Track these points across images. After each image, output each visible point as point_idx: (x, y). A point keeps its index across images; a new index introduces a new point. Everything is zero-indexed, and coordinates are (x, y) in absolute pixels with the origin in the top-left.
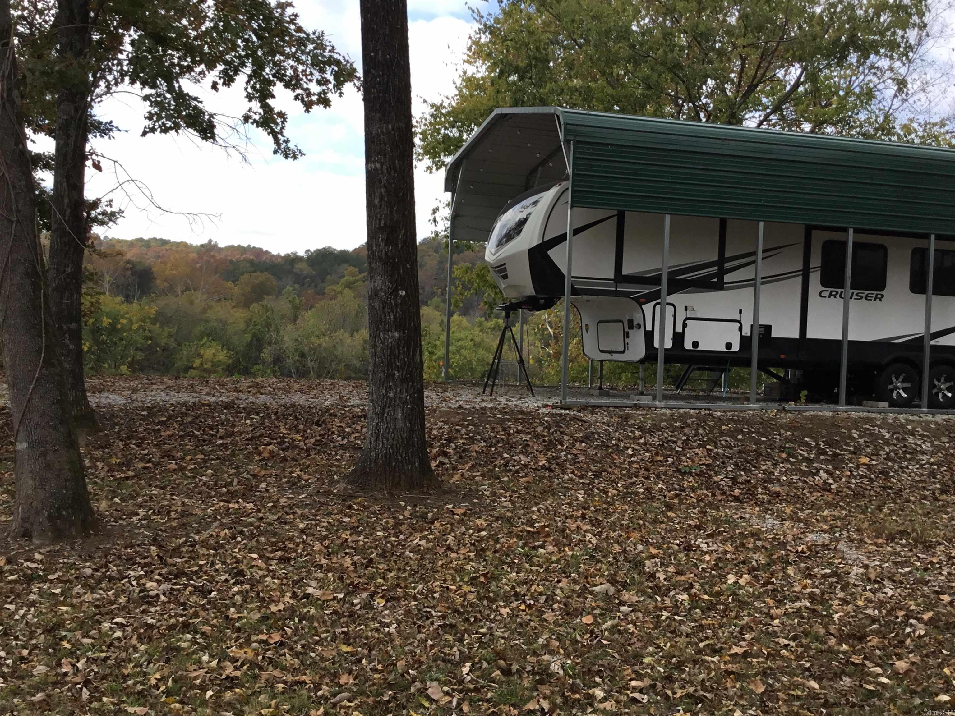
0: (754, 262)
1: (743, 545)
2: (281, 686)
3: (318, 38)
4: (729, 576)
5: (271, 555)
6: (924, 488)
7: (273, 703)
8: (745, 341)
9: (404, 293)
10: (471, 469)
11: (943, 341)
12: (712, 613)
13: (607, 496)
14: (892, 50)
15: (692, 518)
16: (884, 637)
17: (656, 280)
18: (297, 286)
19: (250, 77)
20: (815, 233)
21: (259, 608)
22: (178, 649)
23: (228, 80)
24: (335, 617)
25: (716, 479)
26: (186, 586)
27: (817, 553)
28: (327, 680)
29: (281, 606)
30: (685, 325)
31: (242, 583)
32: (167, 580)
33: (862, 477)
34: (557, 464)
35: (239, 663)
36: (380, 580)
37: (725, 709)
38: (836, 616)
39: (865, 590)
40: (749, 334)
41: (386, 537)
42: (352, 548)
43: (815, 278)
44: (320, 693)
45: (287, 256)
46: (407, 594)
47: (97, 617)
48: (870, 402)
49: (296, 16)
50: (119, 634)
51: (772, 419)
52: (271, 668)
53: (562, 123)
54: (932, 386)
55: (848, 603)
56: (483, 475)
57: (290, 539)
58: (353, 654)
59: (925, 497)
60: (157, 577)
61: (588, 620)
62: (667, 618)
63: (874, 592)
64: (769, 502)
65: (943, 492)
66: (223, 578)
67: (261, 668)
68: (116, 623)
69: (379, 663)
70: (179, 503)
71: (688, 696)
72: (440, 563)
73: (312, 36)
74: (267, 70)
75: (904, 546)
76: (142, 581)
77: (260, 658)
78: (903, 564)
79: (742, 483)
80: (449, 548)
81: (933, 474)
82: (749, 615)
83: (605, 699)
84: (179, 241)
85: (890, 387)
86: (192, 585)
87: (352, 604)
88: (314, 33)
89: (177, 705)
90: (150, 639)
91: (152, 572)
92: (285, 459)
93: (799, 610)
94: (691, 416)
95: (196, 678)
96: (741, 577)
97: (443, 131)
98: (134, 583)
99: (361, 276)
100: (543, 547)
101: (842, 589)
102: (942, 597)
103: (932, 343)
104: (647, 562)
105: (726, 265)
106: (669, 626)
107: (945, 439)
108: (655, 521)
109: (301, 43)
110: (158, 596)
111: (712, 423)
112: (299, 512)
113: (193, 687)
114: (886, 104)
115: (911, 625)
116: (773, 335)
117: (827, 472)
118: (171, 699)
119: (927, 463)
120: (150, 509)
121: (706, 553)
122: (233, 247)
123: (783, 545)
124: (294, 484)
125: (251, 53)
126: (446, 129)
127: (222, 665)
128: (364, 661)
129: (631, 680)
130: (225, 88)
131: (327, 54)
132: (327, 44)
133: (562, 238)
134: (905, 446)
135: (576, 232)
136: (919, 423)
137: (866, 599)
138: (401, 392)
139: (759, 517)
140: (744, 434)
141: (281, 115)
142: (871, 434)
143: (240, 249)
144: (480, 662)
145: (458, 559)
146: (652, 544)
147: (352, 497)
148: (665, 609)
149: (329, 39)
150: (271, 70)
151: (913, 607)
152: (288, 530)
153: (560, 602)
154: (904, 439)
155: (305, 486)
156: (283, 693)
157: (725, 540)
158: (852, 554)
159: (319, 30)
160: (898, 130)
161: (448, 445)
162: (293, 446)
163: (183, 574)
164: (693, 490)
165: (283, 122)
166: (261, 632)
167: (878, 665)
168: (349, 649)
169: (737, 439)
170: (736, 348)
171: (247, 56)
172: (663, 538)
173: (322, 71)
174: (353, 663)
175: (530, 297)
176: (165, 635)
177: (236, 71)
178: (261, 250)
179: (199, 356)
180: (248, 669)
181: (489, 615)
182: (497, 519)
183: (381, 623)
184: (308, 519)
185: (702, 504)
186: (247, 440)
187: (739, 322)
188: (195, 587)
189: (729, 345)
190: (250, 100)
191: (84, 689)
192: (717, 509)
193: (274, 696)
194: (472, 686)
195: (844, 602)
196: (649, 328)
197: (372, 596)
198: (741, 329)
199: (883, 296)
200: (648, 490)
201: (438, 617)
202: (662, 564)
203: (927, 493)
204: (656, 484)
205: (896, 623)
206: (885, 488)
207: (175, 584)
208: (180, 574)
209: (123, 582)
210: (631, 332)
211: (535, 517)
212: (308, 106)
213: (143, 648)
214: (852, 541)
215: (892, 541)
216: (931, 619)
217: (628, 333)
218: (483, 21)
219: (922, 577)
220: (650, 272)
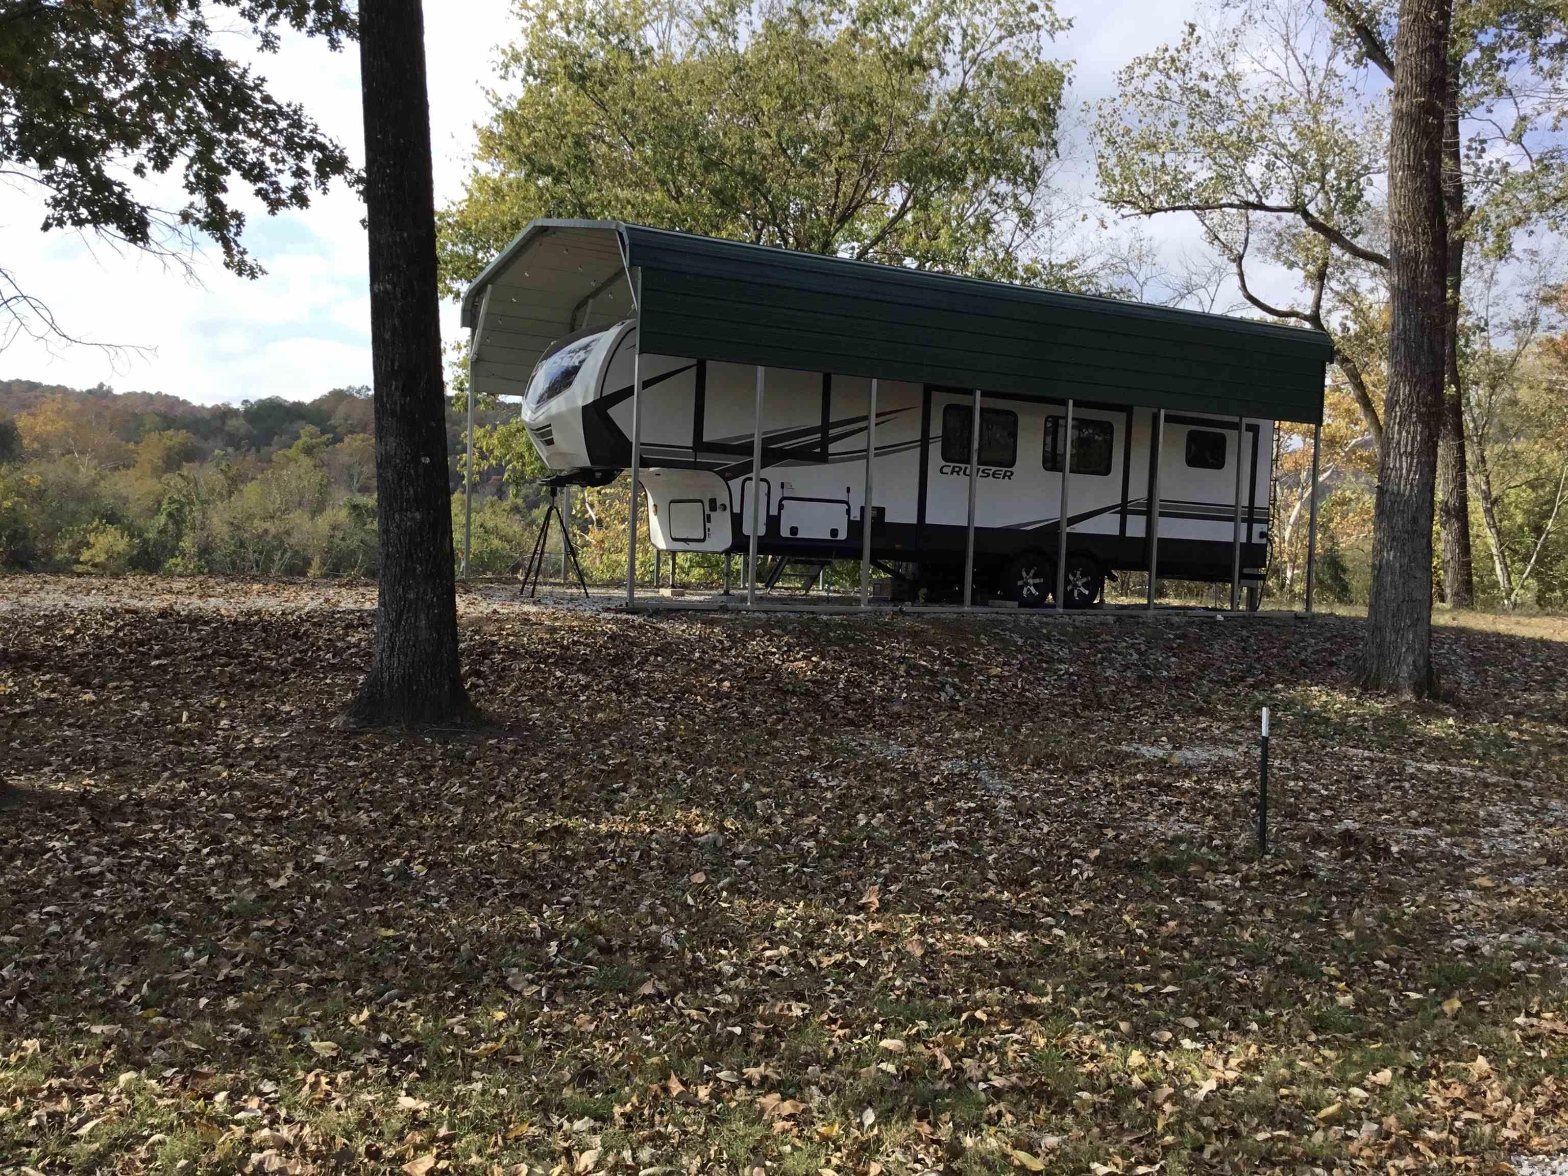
0: (866, 428)
1: (869, 778)
2: (304, 986)
3: (295, 112)
4: (860, 816)
5: (254, 815)
6: (1064, 703)
7: (296, 1009)
8: (855, 527)
9: (428, 460)
10: (515, 691)
11: (1081, 528)
12: (846, 862)
13: (695, 724)
14: (1015, 174)
15: (802, 748)
16: (1048, 881)
17: (747, 449)
18: (230, 450)
19: (193, 161)
20: (935, 395)
21: (253, 884)
22: (147, 944)
23: (162, 164)
24: (361, 893)
25: (826, 699)
26: (139, 861)
27: (955, 784)
28: (365, 974)
29: (283, 882)
30: (781, 507)
31: (220, 853)
32: (110, 852)
33: (993, 691)
34: (627, 684)
35: (239, 959)
36: (414, 842)
37: (882, 978)
38: (990, 859)
39: (1017, 826)
40: (858, 519)
41: (411, 785)
42: (367, 800)
43: (935, 450)
44: (359, 992)
45: (216, 409)
46: (455, 857)
47: (19, 906)
48: (998, 602)
49: (263, 80)
50: (54, 928)
51: (887, 624)
52: (283, 964)
53: (627, 242)
54: (1067, 582)
55: (1001, 843)
56: (531, 700)
57: (276, 792)
58: (396, 939)
59: (1065, 714)
60: (96, 849)
61: (699, 878)
62: (795, 871)
63: (1027, 827)
64: (890, 725)
65: (1085, 707)
66: (191, 847)
67: (271, 965)
68: (48, 913)
69: (434, 949)
70: (108, 748)
71: (837, 965)
72: (492, 815)
73: (285, 109)
74: (219, 152)
75: (1052, 772)
76: (75, 854)
77: (268, 950)
78: (1057, 792)
79: (856, 703)
80: (500, 796)
81: (1072, 686)
82: (890, 862)
83: (735, 976)
84: (54, 384)
85: (1020, 583)
86: (148, 858)
87: (383, 875)
88: (289, 105)
89: (162, 1019)
90: (103, 932)
91: (87, 841)
92: (251, 686)
93: (946, 852)
94: (792, 622)
95: (182, 981)
96: (874, 816)
97: (449, 247)
98: (63, 857)
99: (324, 438)
100: (624, 789)
101: (990, 826)
102: (1105, 831)
103: (1068, 530)
104: (758, 803)
105: (831, 431)
106: (799, 880)
107: (1083, 644)
108: (757, 753)
109: (269, 117)
110: (102, 873)
111: (817, 630)
112: (284, 755)
113: (178, 994)
114: (1006, 239)
115: (1077, 866)
116: (887, 520)
117: (954, 685)
118: (150, 1012)
119: (1067, 672)
120: (68, 756)
121: (827, 789)
122: (135, 394)
123: (915, 776)
124: (271, 718)
125: (194, 128)
126: (454, 244)
127: (215, 961)
128: (412, 947)
129: (764, 949)
130: (157, 174)
131: (306, 133)
132: (307, 120)
133: (627, 392)
134: (1041, 654)
135: (646, 384)
136: (1056, 625)
137: (1020, 837)
138: (425, 592)
139: (881, 743)
140: (856, 642)
141: (237, 215)
142: (1003, 640)
143: (147, 398)
144: (569, 938)
145: (516, 809)
146: (761, 782)
147: (355, 733)
148: (790, 859)
149: (311, 115)
150: (224, 153)
151: (1075, 845)
152: (272, 781)
153: (656, 858)
154: (1039, 645)
155: (287, 721)
156: (308, 995)
157: (846, 774)
158: (996, 783)
159: (296, 103)
160: (1021, 272)
161: (481, 663)
162: (260, 667)
163: (136, 844)
164: (799, 713)
165: (238, 226)
166: (262, 917)
167: (1048, 915)
168: (391, 932)
169: (849, 650)
170: (842, 535)
171: (189, 132)
172: (772, 773)
173: (299, 157)
174: (397, 951)
175: (583, 470)
176: (124, 927)
177: (173, 150)
178: (177, 399)
179: (88, 545)
180: (253, 966)
181: (569, 880)
182: (559, 756)
183: (426, 896)
184: (298, 764)
185: (811, 730)
186: (196, 659)
187: (847, 503)
188: (154, 860)
189: (834, 532)
190: (192, 192)
191: (20, 1006)
192: (831, 737)
193: (297, 1000)
194: (565, 971)
195: (996, 840)
196: (737, 510)
197: (407, 861)
198: (848, 512)
199: (1012, 473)
200: (744, 714)
201: (503, 885)
202: (777, 805)
203: (1067, 709)
204: (754, 707)
205: (1059, 864)
206: (1020, 704)
207: (124, 857)
208: (130, 843)
209: (46, 857)
210: (713, 514)
211: (607, 752)
212: (275, 206)
213: (94, 944)
214: (994, 768)
215: (1039, 767)
216: (1097, 858)
217: (709, 516)
218: (501, 104)
219: (1080, 809)
220: (737, 438)
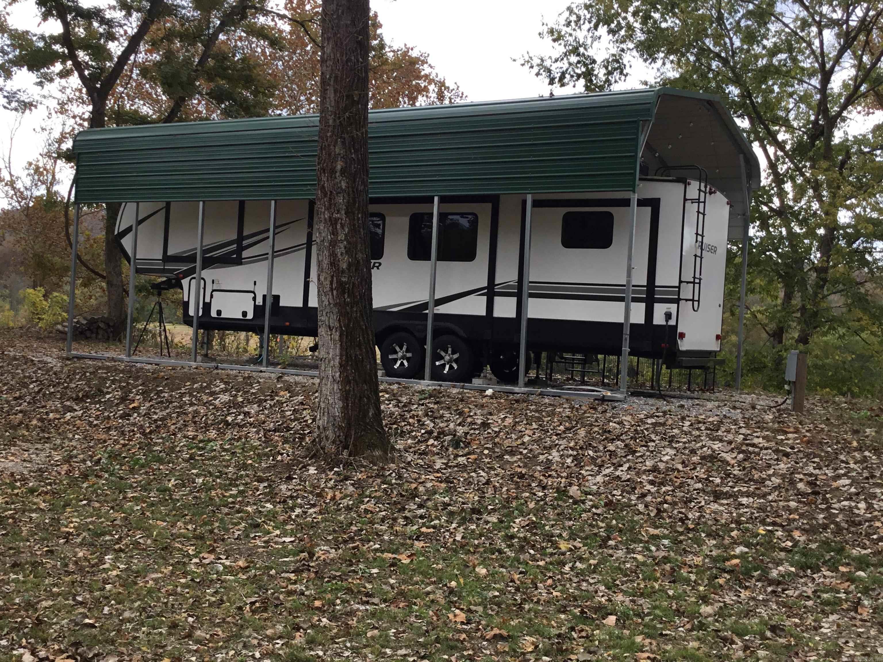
0: (267, 238)
8: (258, 310)
11: (443, 309)
17: (192, 259)
30: (212, 296)
40: (261, 304)
54: (437, 357)
85: (392, 356)
105: (244, 242)
116: (282, 304)
133: (130, 229)
135: (140, 222)
170: (250, 316)
187: (253, 292)
189: (245, 314)
196: (186, 299)
198: (254, 299)
199: (380, 264)
220: (185, 252)
